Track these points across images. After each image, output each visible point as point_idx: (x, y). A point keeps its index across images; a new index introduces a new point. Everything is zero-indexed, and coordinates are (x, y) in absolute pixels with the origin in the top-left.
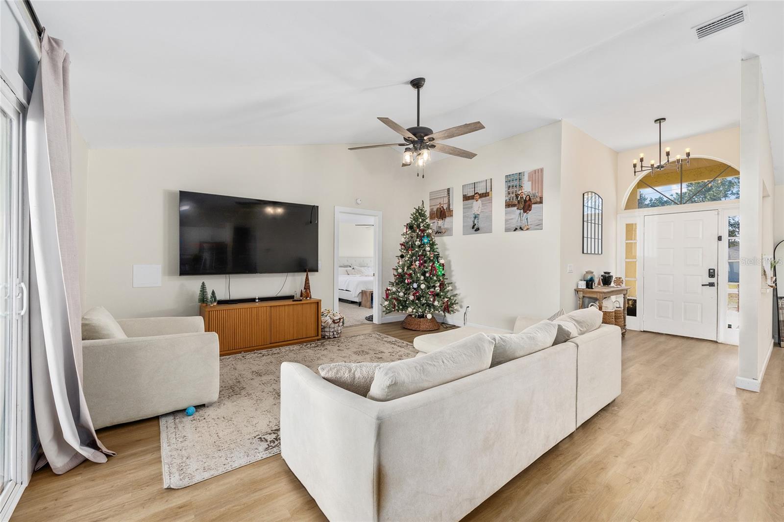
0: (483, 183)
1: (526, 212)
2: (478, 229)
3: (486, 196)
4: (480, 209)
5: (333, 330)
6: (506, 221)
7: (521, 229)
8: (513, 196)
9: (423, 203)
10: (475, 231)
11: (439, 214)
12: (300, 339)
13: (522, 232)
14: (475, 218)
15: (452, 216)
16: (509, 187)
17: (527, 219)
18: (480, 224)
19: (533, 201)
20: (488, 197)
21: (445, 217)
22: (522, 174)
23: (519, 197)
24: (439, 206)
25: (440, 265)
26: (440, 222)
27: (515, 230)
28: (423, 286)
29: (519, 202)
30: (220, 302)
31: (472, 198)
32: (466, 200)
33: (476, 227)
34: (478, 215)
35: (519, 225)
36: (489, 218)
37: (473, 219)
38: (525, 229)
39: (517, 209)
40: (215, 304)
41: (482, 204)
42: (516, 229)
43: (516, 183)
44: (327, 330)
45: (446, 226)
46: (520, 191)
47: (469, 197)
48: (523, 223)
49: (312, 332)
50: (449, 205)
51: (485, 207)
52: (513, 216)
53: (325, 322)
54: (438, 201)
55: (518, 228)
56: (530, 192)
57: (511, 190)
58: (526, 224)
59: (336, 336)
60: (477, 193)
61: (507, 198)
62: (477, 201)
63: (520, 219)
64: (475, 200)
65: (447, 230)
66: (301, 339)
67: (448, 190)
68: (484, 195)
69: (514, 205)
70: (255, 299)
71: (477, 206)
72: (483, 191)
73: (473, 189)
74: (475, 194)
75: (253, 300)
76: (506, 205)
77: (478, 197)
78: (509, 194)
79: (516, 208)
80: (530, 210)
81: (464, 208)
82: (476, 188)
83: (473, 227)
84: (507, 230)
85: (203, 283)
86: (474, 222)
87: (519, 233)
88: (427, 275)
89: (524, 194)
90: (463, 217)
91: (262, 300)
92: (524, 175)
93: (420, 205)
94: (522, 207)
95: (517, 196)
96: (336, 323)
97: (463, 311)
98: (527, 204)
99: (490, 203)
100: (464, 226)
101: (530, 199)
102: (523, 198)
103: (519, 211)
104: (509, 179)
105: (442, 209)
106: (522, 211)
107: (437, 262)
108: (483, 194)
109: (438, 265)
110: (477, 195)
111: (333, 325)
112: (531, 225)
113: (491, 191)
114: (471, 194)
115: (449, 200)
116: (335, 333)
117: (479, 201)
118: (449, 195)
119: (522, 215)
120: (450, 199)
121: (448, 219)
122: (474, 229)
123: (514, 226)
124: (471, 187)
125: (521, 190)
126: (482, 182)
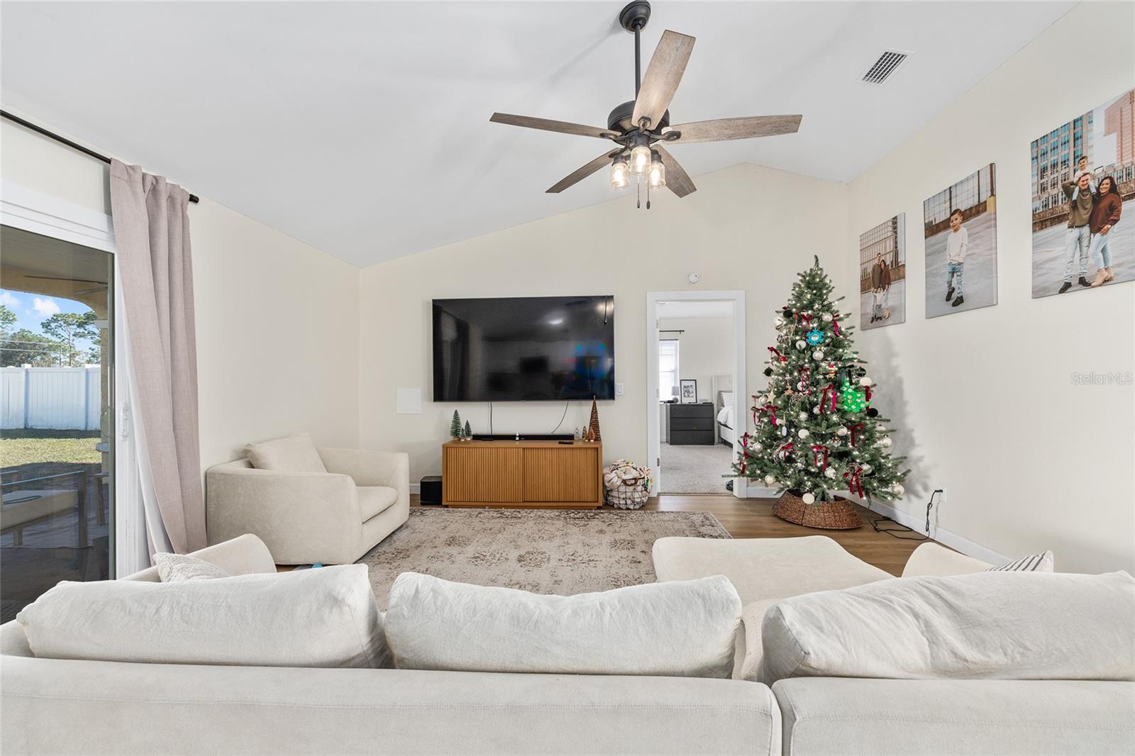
0: (971, 182)
1: (1099, 230)
2: (960, 301)
3: (978, 213)
4: (964, 248)
5: (624, 496)
6: (1036, 266)
7: (1083, 282)
8: (1055, 192)
9: (817, 261)
10: (955, 305)
11: (877, 277)
12: (569, 502)
13: (1087, 293)
14: (953, 273)
15: (904, 278)
16: (1044, 170)
17: (1104, 251)
18: (966, 287)
19: (1124, 192)
20: (983, 215)
21: (889, 284)
22: (1085, 121)
23: (1077, 189)
24: (876, 261)
25: (857, 390)
26: (880, 295)
27: (1063, 290)
28: (803, 434)
29: (1074, 206)
30: (477, 438)
31: (945, 225)
32: (932, 235)
33: (955, 295)
34: (960, 264)
35: (1076, 271)
36: (989, 269)
37: (947, 277)
38: (1099, 280)
39: (1071, 227)
40: (469, 439)
41: (969, 236)
42: (1066, 287)
43: (1067, 152)
44: (615, 494)
45: (890, 303)
46: (1079, 173)
47: (937, 225)
48: (1092, 264)
49: (589, 495)
50: (896, 254)
51: (977, 242)
52: (1057, 250)
53: (609, 482)
54: (876, 250)
55: (1075, 281)
56: (1112, 166)
57: (1049, 178)
58: (1102, 266)
59: (631, 507)
60: (956, 211)
61: (1038, 204)
62: (956, 231)
63: (1078, 254)
64: (952, 230)
65: (893, 310)
66: (571, 502)
67: (895, 221)
68: (974, 210)
69: (1059, 219)
70: (515, 436)
71: (957, 242)
72: (973, 202)
73: (948, 203)
74: (952, 215)
75: (512, 437)
76: (1034, 224)
77: (960, 219)
78: (1043, 189)
79: (1065, 225)
80: (1115, 221)
81: (927, 255)
82: (953, 200)
83: (948, 298)
84: (1039, 292)
85: (456, 412)
86: (950, 284)
87: (1079, 296)
88: (816, 410)
89: (1094, 177)
90: (927, 277)
91: (525, 437)
92: (1091, 122)
93: (812, 265)
94: (1086, 217)
95: (1068, 191)
96: (629, 485)
97: (927, 497)
98: (1104, 204)
99: (989, 227)
100: (927, 298)
101: (1113, 188)
102: (1088, 189)
103: (1076, 232)
104: (1040, 149)
105: (883, 266)
106: (1086, 230)
107: (848, 384)
108: (971, 208)
109: (850, 390)
110: (956, 216)
111: (623, 489)
112: (1119, 265)
113: (993, 194)
114: (942, 216)
115: (896, 243)
116: (629, 502)
117: (963, 230)
118: (896, 233)
119: (1085, 243)
120: (898, 240)
121: (894, 287)
122: (951, 302)
123: (1061, 279)
124: (942, 200)
125: (1082, 168)
126: (967, 179)
